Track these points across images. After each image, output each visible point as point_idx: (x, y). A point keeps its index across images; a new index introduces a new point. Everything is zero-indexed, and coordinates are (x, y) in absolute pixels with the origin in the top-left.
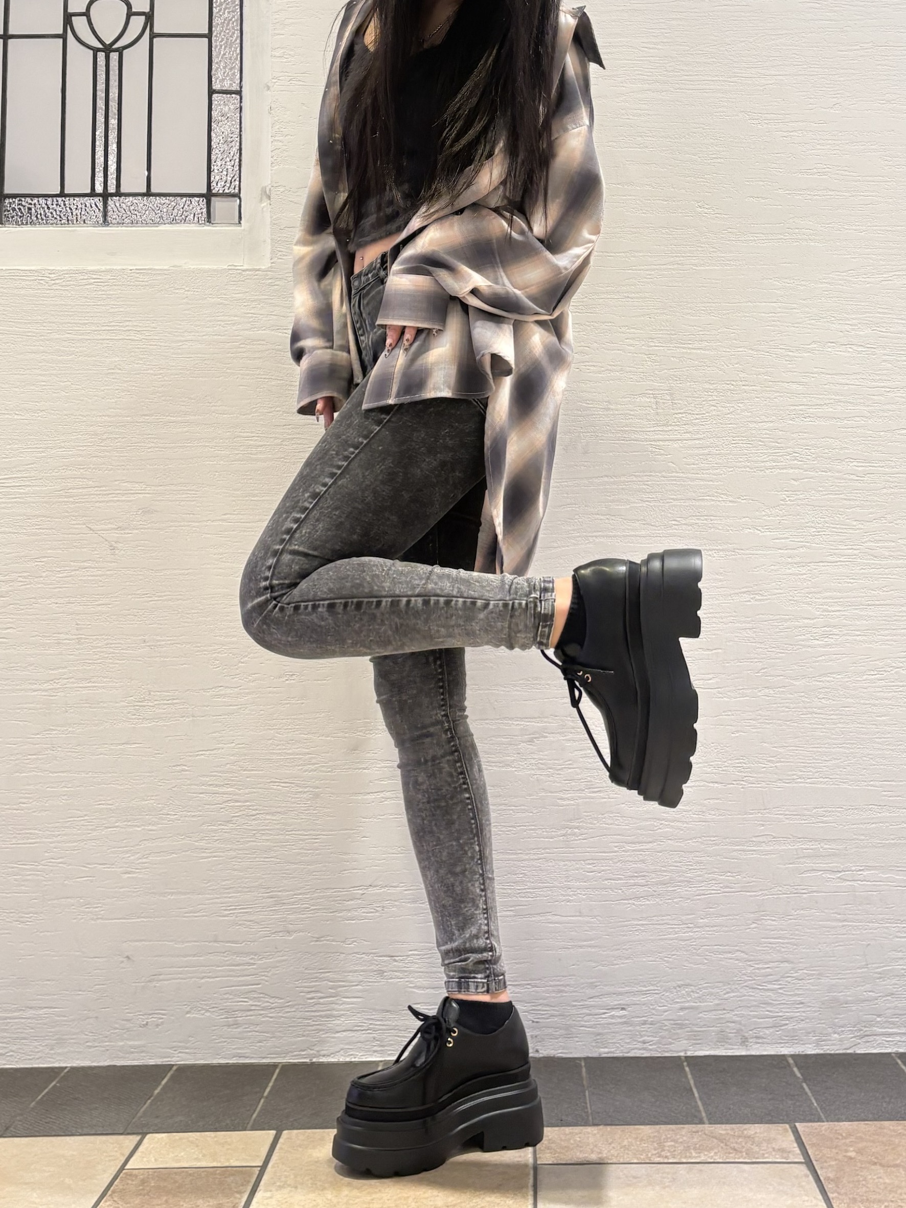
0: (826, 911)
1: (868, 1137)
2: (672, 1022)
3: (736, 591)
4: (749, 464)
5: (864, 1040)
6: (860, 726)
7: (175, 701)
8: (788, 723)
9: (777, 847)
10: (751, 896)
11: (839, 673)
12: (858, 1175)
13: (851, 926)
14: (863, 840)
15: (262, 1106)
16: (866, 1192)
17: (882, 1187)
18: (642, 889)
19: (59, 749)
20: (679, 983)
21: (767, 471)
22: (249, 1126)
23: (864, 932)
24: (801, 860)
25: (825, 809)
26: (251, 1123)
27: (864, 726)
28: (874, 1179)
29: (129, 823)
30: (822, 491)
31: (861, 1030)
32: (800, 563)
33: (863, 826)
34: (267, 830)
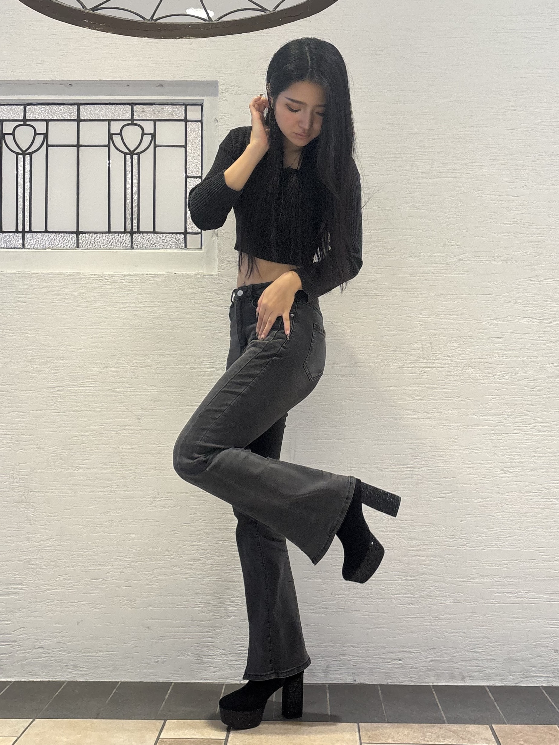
0: (507, 613)
1: (529, 733)
2: (426, 668)
3: (464, 448)
4: (472, 381)
5: (525, 679)
6: (528, 519)
7: (171, 498)
8: (490, 517)
9: (483, 580)
10: (468, 605)
13: (519, 621)
14: (528, 577)
18: (411, 600)
19: (112, 521)
20: (430, 647)
23: (528, 624)
24: (494, 587)
25: (509, 561)
27: (530, 519)
29: (148, 560)
30: (511, 396)
31: (524, 674)
32: (498, 434)
33: (528, 570)
34: (218, 564)
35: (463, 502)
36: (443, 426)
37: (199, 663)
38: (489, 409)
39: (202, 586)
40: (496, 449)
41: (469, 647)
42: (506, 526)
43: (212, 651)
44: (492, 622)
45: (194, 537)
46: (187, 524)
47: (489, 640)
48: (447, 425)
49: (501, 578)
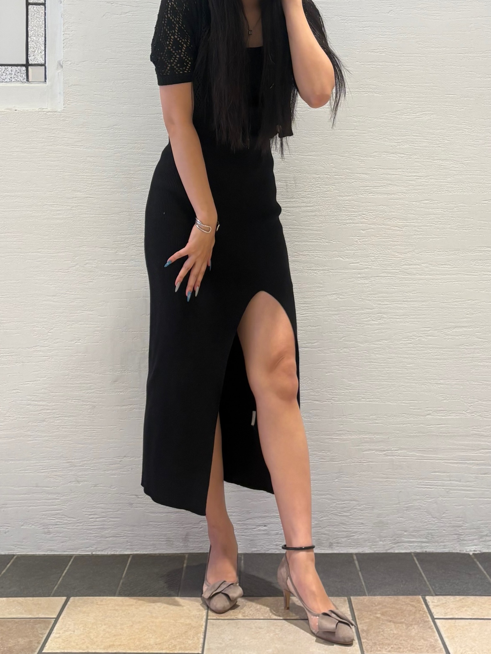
0: (377, 473)
1: (389, 605)
3: (329, 293)
4: (336, 221)
5: (397, 545)
6: (398, 369)
7: (12, 354)
8: (357, 367)
9: (350, 437)
10: (335, 464)
11: (386, 340)
12: (380, 628)
13: (390, 481)
14: (398, 433)
15: (60, 582)
16: (382, 639)
17: (391, 636)
21: (347, 225)
22: (52, 594)
23: (399, 484)
24: (363, 444)
25: (377, 416)
26: (53, 592)
27: (400, 369)
28: (388, 631)
30: (378, 236)
31: (395, 539)
32: (365, 277)
33: (398, 426)
34: (66, 425)
35: (329, 352)
36: (308, 270)
37: (45, 533)
38: (355, 251)
39: (48, 449)
40: (362, 294)
41: (336, 510)
42: (374, 378)
43: (59, 520)
44: (360, 483)
45: (39, 396)
46: (31, 381)
47: (357, 503)
48: (312, 269)
49: (370, 435)
